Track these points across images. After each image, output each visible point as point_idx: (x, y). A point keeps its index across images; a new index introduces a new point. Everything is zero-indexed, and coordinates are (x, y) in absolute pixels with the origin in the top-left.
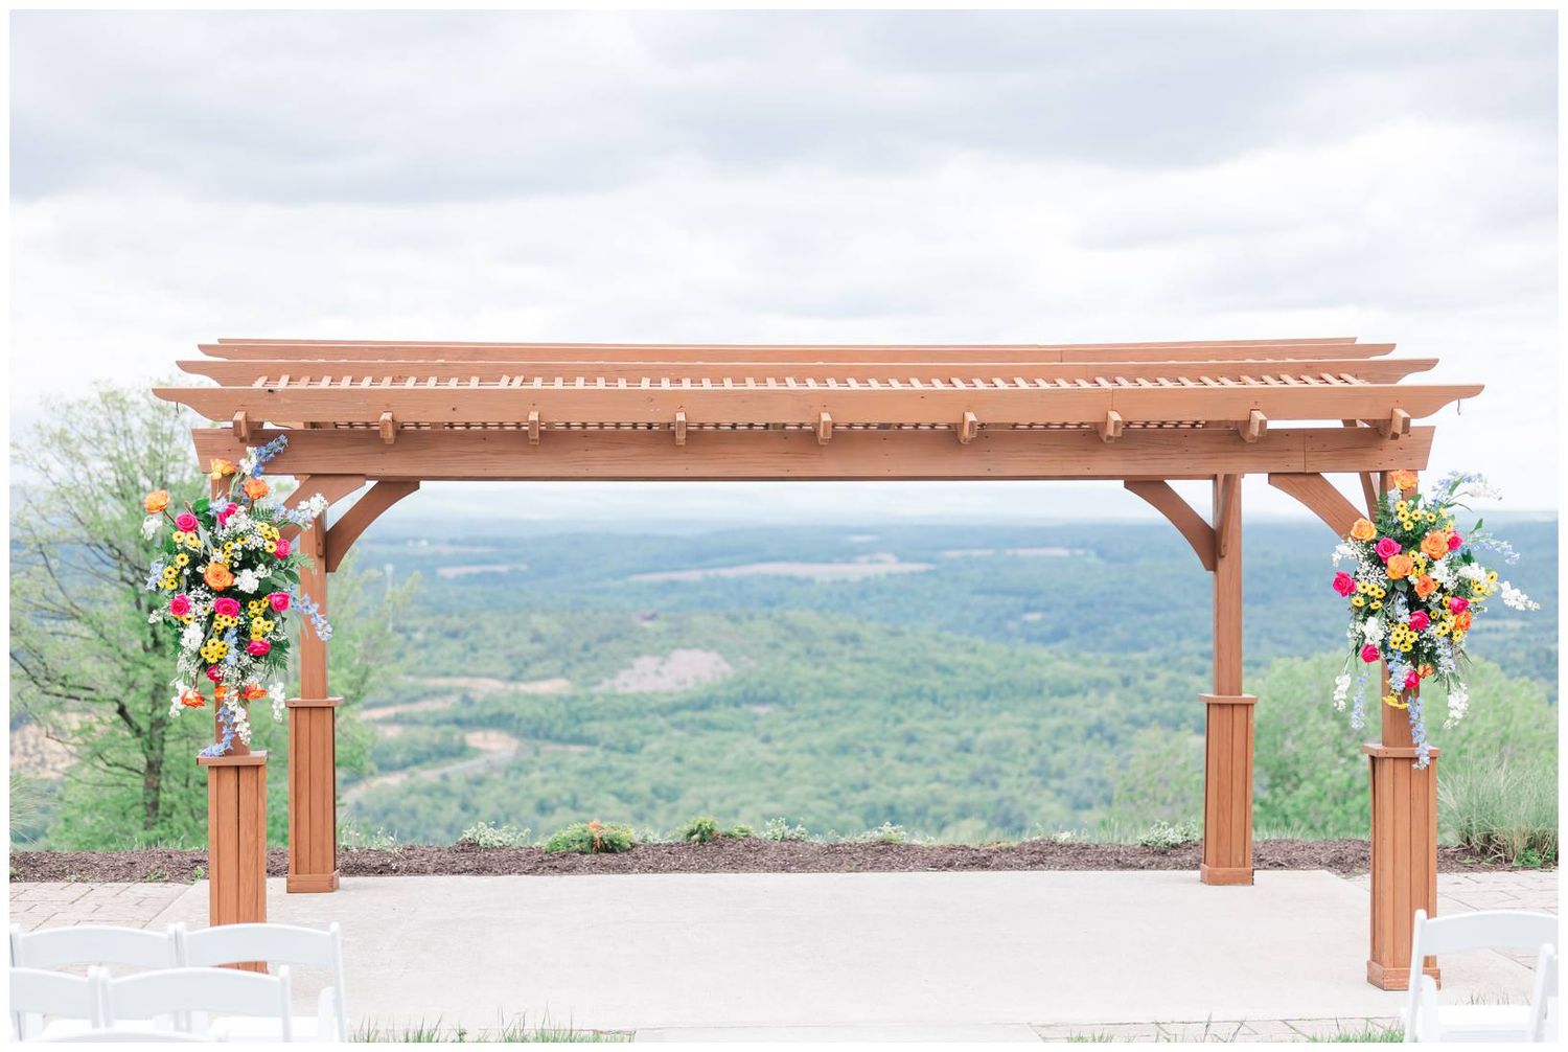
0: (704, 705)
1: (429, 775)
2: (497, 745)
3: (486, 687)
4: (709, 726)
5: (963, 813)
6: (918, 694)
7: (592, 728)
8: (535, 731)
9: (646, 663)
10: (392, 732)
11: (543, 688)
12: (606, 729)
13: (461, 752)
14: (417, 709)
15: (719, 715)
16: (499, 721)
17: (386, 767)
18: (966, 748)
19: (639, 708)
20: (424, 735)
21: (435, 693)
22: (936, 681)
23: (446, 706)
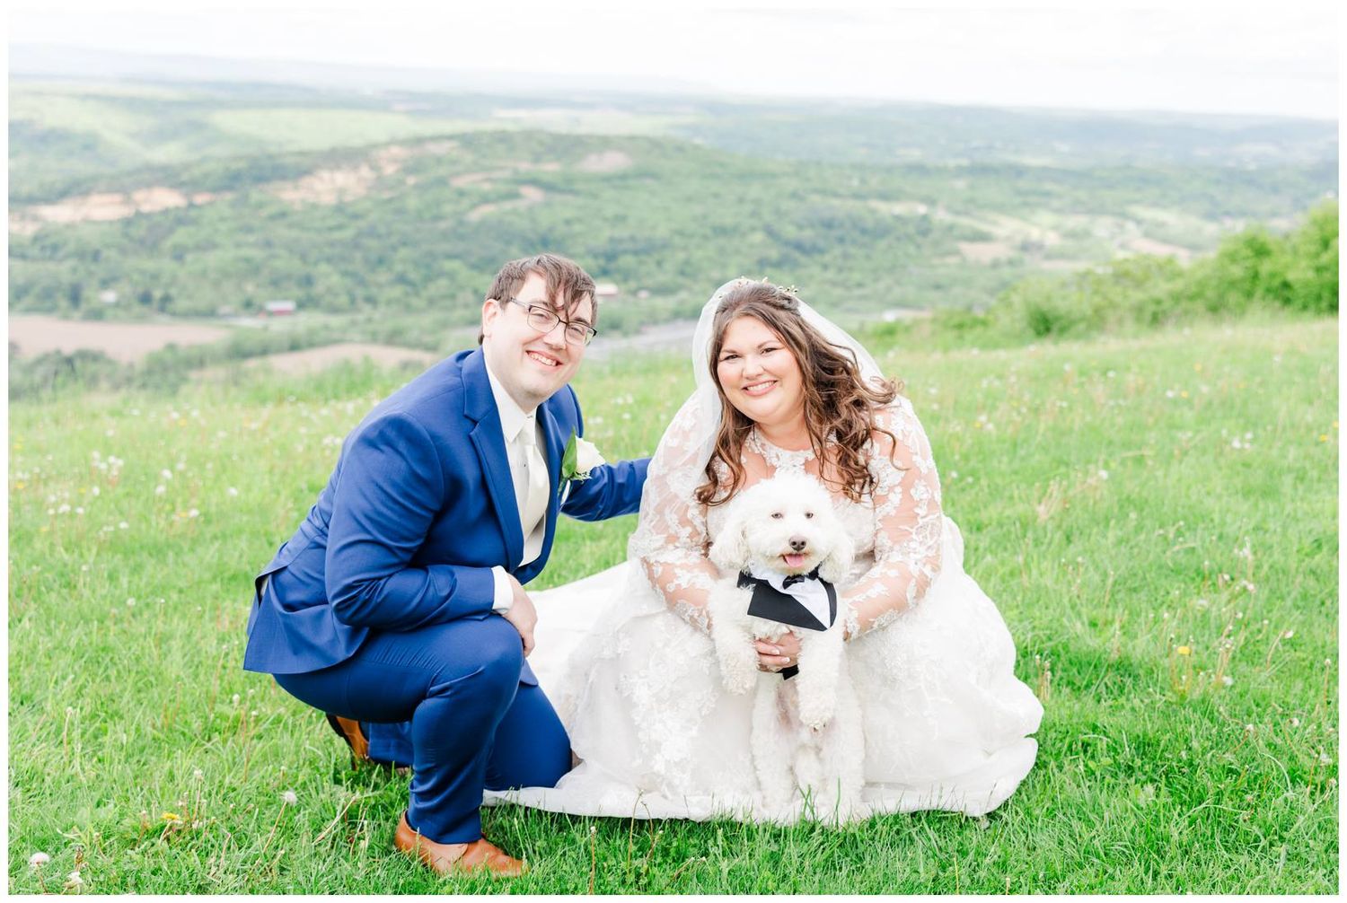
0: (623, 177)
1: (508, 206)
2: (532, 194)
3: (525, 167)
4: (627, 187)
5: (753, 229)
6: (714, 175)
7: (577, 187)
8: (548, 187)
9: (593, 158)
10: (487, 187)
11: (550, 167)
12: (583, 186)
13: (518, 196)
14: (495, 174)
15: (630, 183)
16: (534, 182)
17: (485, 200)
18: (741, 200)
19: (592, 178)
20: (502, 188)
21: (501, 168)
22: (719, 169)
23: (507, 174)
